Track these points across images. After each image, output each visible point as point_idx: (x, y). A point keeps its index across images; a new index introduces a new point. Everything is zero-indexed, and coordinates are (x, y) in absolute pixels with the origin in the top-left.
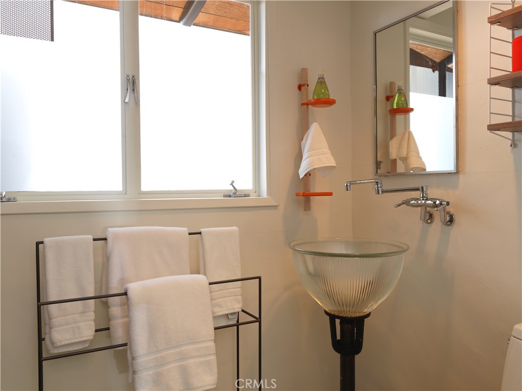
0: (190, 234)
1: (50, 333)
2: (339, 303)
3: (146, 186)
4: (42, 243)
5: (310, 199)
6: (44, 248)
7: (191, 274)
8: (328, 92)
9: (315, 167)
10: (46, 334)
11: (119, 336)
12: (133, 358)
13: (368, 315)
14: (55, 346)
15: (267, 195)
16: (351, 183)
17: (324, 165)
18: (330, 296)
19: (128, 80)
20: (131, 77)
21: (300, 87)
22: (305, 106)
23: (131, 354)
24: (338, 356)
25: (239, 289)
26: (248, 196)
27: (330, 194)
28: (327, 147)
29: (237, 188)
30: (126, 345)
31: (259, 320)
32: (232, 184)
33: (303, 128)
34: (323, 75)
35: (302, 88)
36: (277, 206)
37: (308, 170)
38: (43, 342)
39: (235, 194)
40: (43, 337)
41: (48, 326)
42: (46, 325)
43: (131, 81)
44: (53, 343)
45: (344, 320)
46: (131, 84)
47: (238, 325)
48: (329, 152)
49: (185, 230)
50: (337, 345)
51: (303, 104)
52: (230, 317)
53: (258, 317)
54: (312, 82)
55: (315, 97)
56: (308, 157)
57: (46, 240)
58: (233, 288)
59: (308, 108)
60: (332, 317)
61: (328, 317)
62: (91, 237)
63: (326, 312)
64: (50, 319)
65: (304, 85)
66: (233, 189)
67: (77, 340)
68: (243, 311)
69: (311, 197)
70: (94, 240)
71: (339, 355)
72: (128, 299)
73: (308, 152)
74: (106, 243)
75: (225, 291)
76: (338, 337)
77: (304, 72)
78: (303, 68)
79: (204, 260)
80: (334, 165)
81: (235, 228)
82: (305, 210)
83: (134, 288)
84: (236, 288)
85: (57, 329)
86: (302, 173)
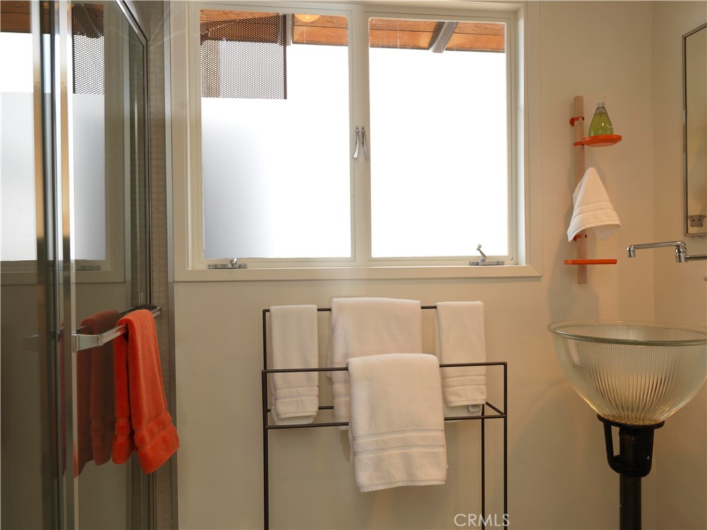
0: (422, 308)
1: (275, 405)
2: (616, 405)
3: (377, 252)
4: (268, 311)
5: (585, 268)
6: (270, 317)
7: (424, 353)
8: (611, 125)
9: (588, 226)
10: (272, 405)
11: (342, 415)
12: (354, 438)
13: (660, 425)
14: (280, 417)
15: (526, 263)
16: (637, 247)
17: (601, 224)
18: (602, 394)
19: (357, 133)
20: (360, 129)
21: (572, 122)
22: (580, 146)
23: (352, 433)
24: (616, 477)
25: (484, 377)
26: (502, 263)
27: (614, 262)
28: (608, 199)
29: (486, 254)
30: (347, 424)
31: (504, 415)
32: (479, 249)
33: (577, 174)
34: (604, 104)
35: (576, 123)
36: (540, 277)
37: (578, 231)
38: (269, 413)
39: (483, 261)
40: (268, 408)
41: (273, 397)
42: (272, 395)
43: (360, 133)
44: (278, 415)
45: (625, 430)
46: (361, 136)
47: (483, 418)
48: (611, 206)
49: (417, 303)
50: (614, 462)
51: (576, 144)
52: (471, 409)
53: (503, 411)
54: (589, 113)
55: (592, 134)
56: (579, 214)
57: (272, 308)
58: (475, 375)
59: (583, 148)
60: (608, 424)
61: (602, 423)
62: (315, 307)
63: (600, 418)
64: (275, 390)
65: (577, 119)
66: (480, 255)
67: (300, 415)
68: (487, 404)
69: (588, 266)
70: (319, 310)
71: (618, 475)
72: (349, 374)
73: (579, 207)
74: (331, 313)
75: (466, 378)
76: (617, 452)
77: (578, 102)
78: (577, 97)
79: (440, 340)
80: (617, 222)
81: (479, 302)
82: (579, 283)
83: (355, 363)
84: (479, 375)
85: (281, 400)
86: (571, 234)
